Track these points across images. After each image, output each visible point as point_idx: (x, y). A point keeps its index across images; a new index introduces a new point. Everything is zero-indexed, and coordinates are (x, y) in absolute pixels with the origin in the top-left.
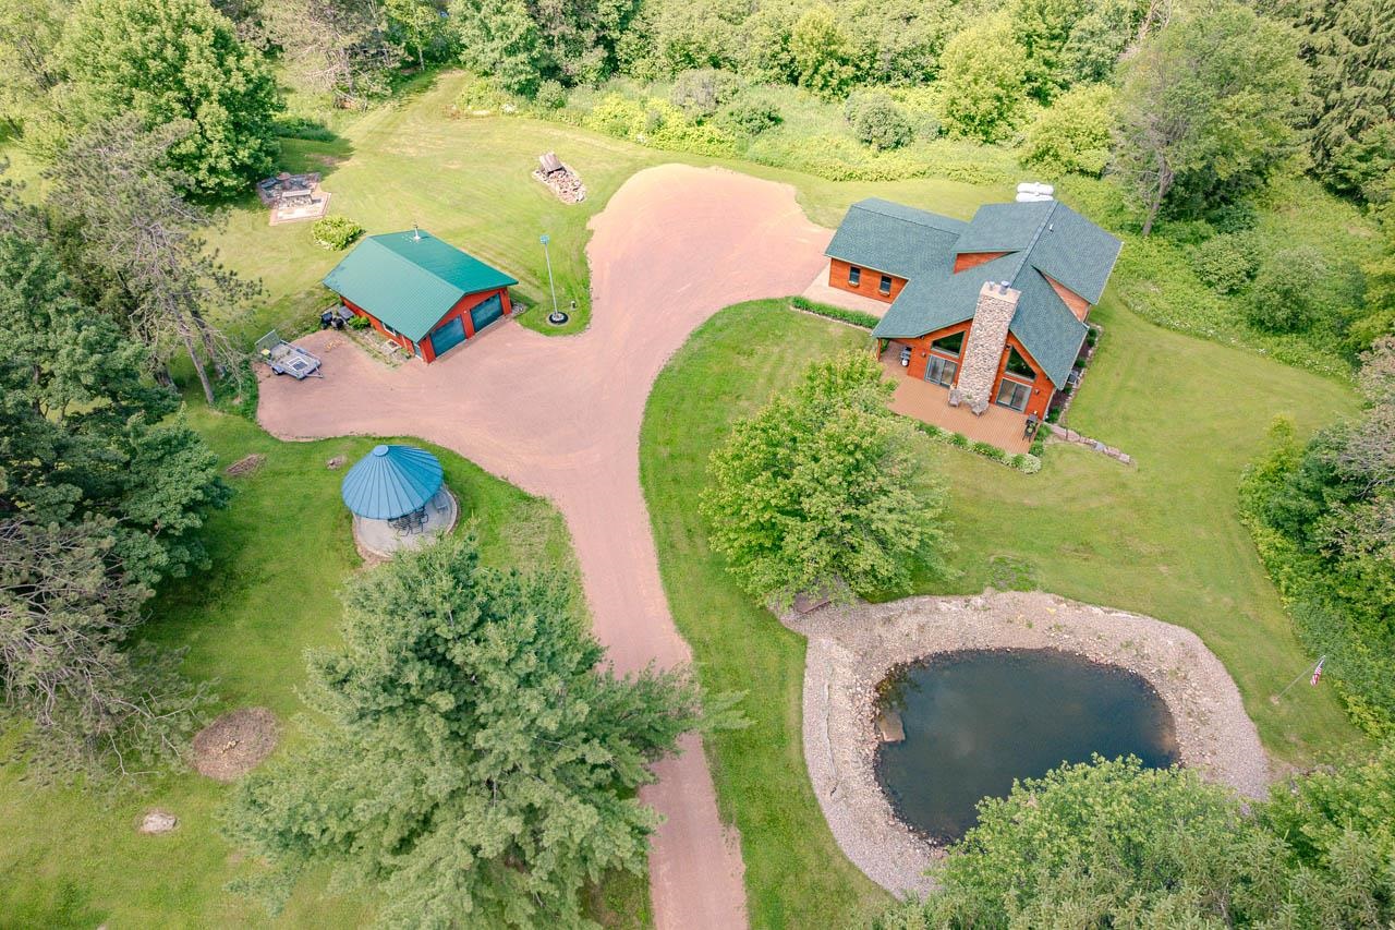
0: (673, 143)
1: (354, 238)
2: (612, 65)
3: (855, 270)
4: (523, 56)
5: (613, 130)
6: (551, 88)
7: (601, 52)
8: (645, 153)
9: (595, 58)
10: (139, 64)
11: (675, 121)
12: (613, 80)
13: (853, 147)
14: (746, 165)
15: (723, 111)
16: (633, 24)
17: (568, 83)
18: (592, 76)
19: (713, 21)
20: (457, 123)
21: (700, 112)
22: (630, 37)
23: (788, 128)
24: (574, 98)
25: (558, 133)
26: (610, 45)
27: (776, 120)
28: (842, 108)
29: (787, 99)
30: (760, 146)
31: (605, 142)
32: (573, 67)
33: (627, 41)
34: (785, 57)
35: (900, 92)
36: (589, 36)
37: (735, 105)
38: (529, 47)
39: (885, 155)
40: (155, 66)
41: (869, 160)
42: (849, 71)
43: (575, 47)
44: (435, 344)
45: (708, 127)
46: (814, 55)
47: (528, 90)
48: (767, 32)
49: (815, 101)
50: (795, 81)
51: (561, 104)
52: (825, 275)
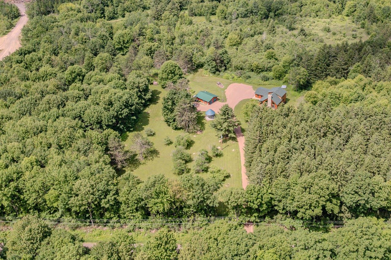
0: (235, 80)
1: (194, 92)
2: (226, 69)
3: (258, 95)
4: (214, 68)
5: (227, 78)
6: (217, 72)
7: (224, 67)
8: (232, 82)
9: (223, 68)
10: (171, 71)
11: (236, 77)
12: (226, 71)
13: (260, 81)
14: (246, 83)
15: (242, 76)
16: (229, 63)
17: (220, 71)
18: (223, 71)
19: (241, 63)
20: (204, 77)
21: (239, 76)
22: (229, 65)
23: (252, 78)
24: (221, 73)
25: (219, 79)
26: (225, 66)
27: (250, 77)
28: (259, 75)
29: (252, 74)
30: (248, 81)
31: (225, 80)
32: (220, 69)
33: (228, 65)
34: (251, 68)
35: (268, 73)
36: (223, 65)
37: (244, 75)
38: (215, 67)
39: (265, 82)
40: (173, 71)
41: (263, 82)
42: (260, 70)
43: (221, 67)
44: (210, 103)
45: (240, 78)
46: (255, 68)
47: (214, 73)
48: (248, 65)
49: (256, 74)
50: (253, 71)
51: (219, 75)
52: (255, 96)
